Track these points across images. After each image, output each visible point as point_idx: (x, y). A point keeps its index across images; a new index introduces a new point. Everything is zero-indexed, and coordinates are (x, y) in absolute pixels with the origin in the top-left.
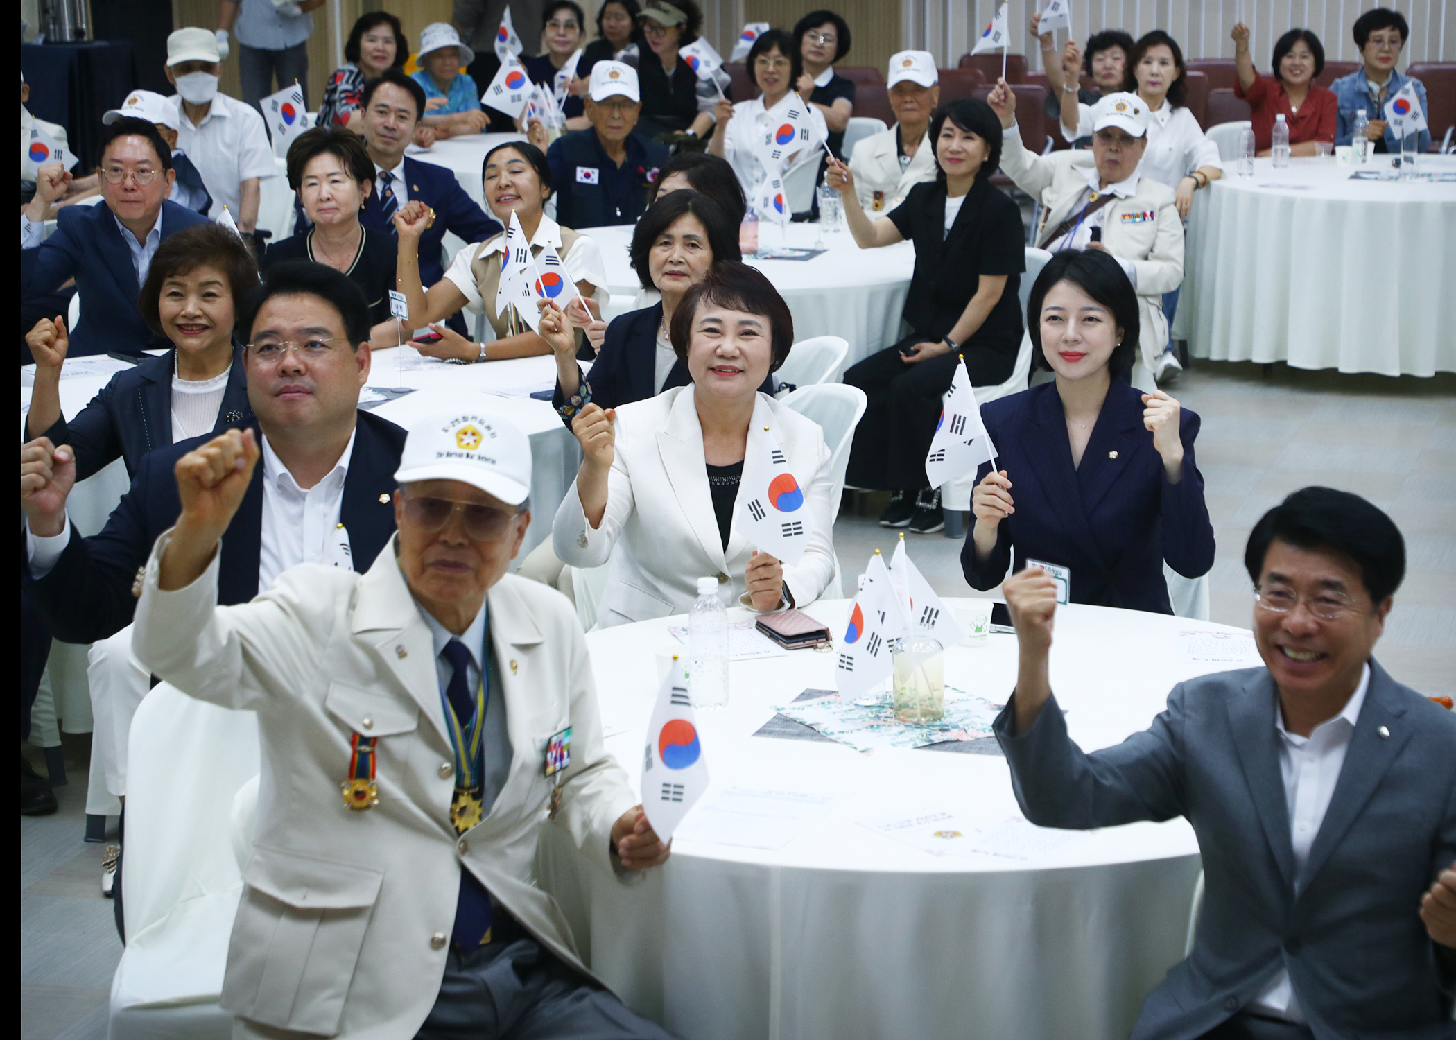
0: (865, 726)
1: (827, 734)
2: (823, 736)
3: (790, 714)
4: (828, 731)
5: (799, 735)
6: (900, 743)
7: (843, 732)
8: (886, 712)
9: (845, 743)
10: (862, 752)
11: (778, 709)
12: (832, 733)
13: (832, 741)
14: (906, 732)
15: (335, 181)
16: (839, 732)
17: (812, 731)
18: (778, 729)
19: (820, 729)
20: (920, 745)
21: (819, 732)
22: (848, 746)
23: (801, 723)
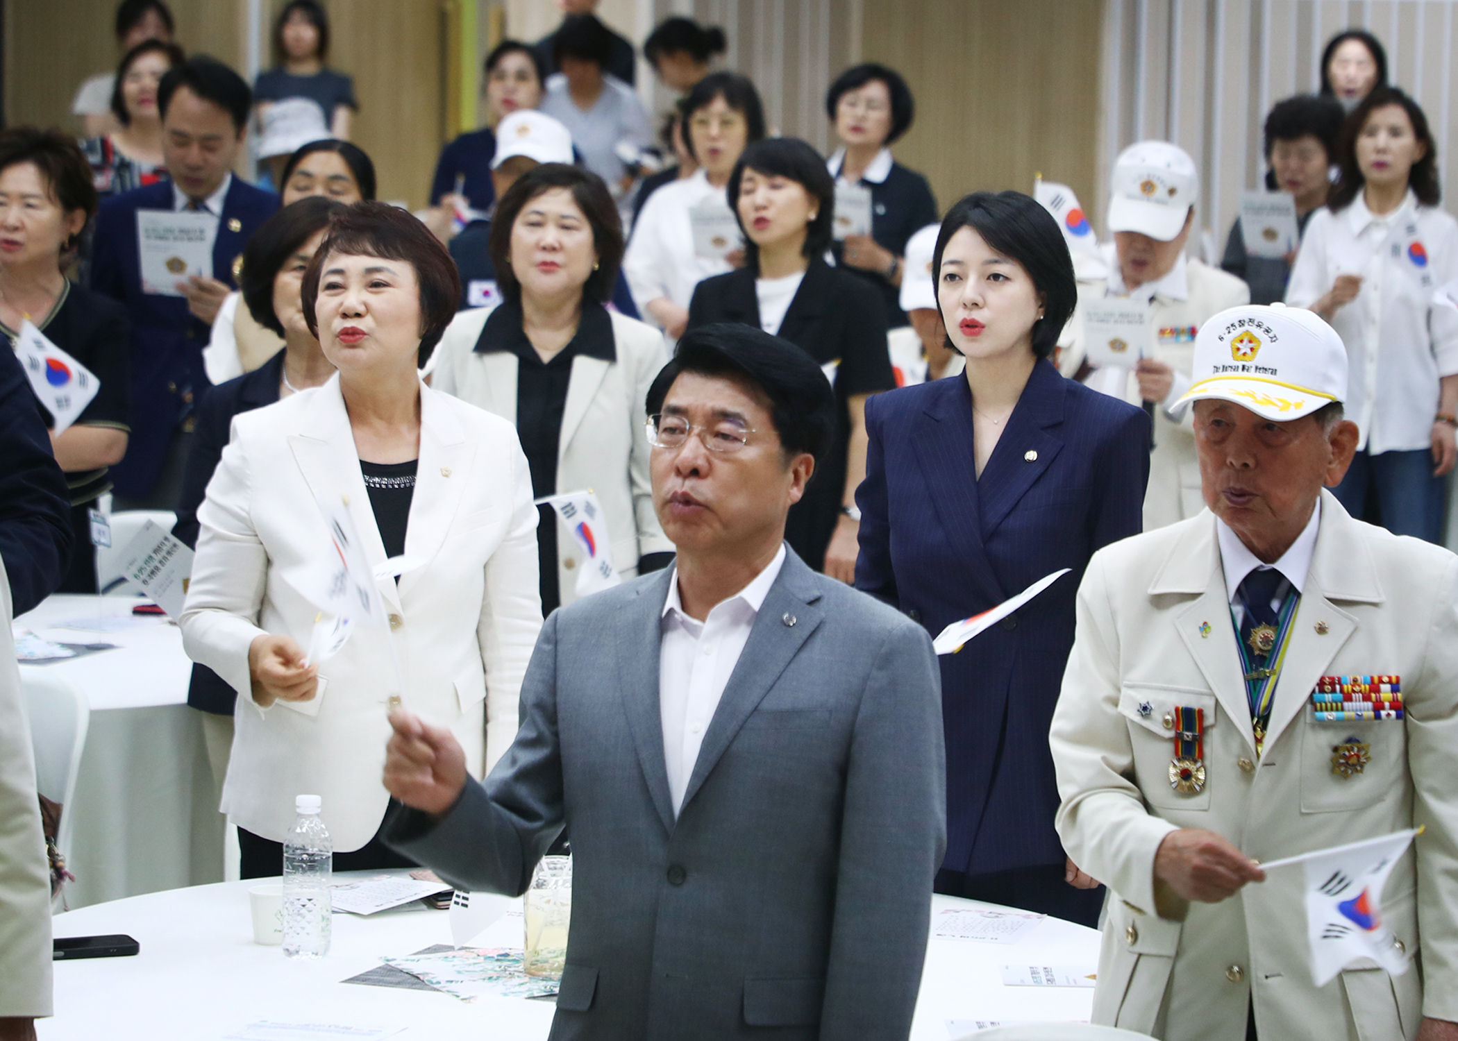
0: (482, 977)
1: (432, 983)
2: (427, 985)
3: (399, 965)
4: (434, 981)
5: (398, 984)
6: (513, 993)
7: (452, 982)
8: (518, 967)
9: (448, 991)
10: (463, 999)
11: (388, 960)
12: (439, 983)
13: (435, 990)
14: (528, 984)
15: (29, 206)
16: (448, 981)
17: (416, 980)
18: (376, 977)
19: (426, 979)
20: (536, 995)
21: (423, 981)
22: (450, 994)
23: (407, 973)
